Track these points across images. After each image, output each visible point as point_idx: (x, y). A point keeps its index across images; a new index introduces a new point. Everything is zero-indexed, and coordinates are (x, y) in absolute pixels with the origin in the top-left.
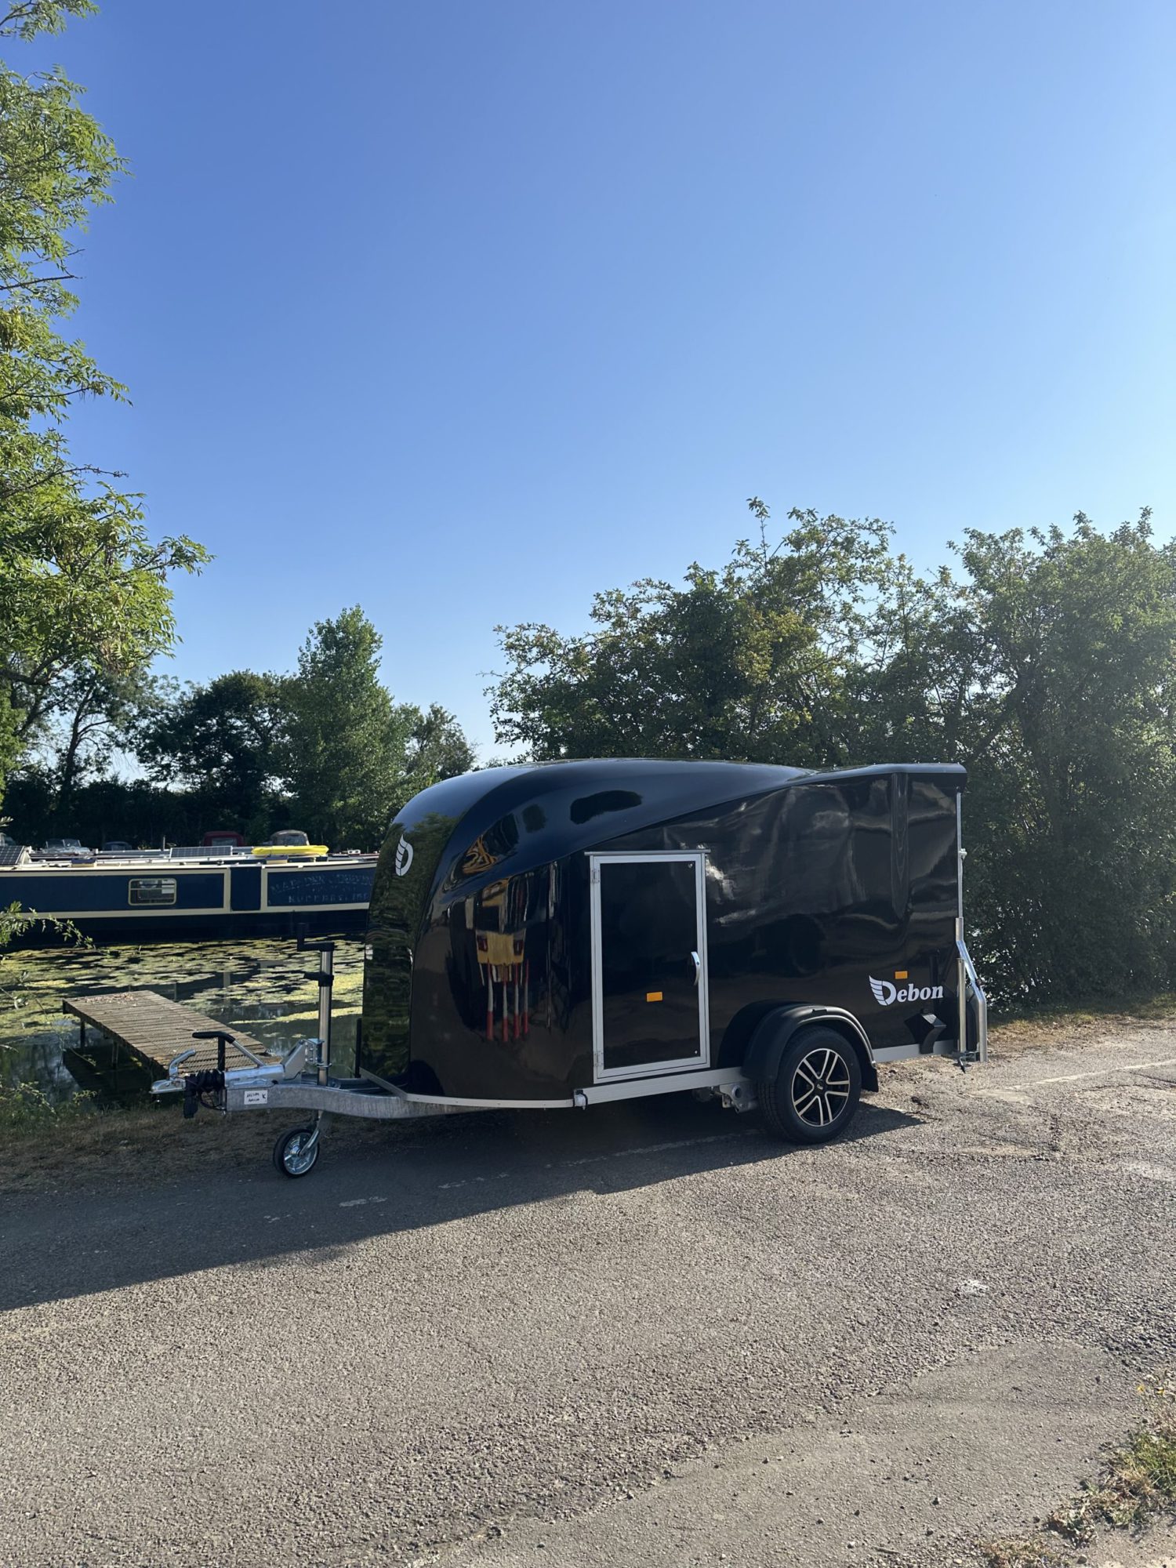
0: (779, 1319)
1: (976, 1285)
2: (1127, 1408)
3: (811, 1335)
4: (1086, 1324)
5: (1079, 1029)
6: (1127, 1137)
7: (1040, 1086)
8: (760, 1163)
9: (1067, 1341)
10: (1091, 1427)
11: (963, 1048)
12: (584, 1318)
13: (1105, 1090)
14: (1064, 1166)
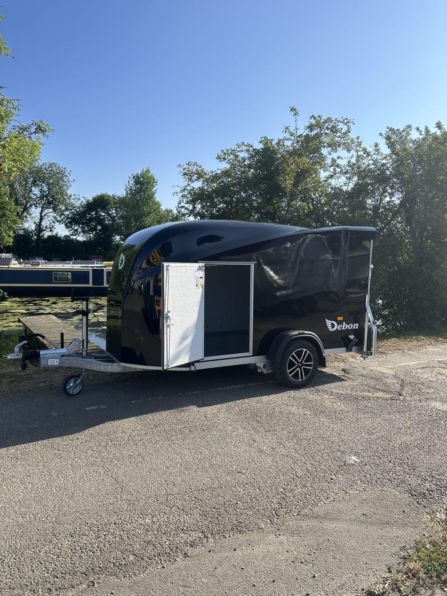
0: (260, 472)
1: (354, 459)
2: (416, 527)
3: (273, 481)
4: (403, 482)
5: (419, 342)
6: (433, 390)
7: (398, 366)
8: (271, 396)
9: (392, 490)
10: (397, 537)
11: (365, 350)
12: (172, 468)
13: (426, 369)
14: (404, 403)
